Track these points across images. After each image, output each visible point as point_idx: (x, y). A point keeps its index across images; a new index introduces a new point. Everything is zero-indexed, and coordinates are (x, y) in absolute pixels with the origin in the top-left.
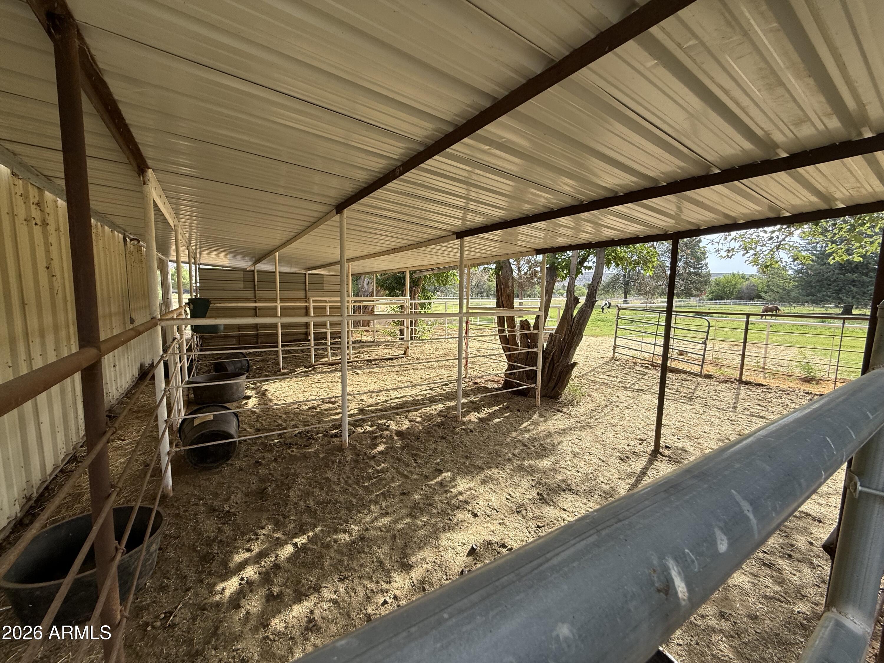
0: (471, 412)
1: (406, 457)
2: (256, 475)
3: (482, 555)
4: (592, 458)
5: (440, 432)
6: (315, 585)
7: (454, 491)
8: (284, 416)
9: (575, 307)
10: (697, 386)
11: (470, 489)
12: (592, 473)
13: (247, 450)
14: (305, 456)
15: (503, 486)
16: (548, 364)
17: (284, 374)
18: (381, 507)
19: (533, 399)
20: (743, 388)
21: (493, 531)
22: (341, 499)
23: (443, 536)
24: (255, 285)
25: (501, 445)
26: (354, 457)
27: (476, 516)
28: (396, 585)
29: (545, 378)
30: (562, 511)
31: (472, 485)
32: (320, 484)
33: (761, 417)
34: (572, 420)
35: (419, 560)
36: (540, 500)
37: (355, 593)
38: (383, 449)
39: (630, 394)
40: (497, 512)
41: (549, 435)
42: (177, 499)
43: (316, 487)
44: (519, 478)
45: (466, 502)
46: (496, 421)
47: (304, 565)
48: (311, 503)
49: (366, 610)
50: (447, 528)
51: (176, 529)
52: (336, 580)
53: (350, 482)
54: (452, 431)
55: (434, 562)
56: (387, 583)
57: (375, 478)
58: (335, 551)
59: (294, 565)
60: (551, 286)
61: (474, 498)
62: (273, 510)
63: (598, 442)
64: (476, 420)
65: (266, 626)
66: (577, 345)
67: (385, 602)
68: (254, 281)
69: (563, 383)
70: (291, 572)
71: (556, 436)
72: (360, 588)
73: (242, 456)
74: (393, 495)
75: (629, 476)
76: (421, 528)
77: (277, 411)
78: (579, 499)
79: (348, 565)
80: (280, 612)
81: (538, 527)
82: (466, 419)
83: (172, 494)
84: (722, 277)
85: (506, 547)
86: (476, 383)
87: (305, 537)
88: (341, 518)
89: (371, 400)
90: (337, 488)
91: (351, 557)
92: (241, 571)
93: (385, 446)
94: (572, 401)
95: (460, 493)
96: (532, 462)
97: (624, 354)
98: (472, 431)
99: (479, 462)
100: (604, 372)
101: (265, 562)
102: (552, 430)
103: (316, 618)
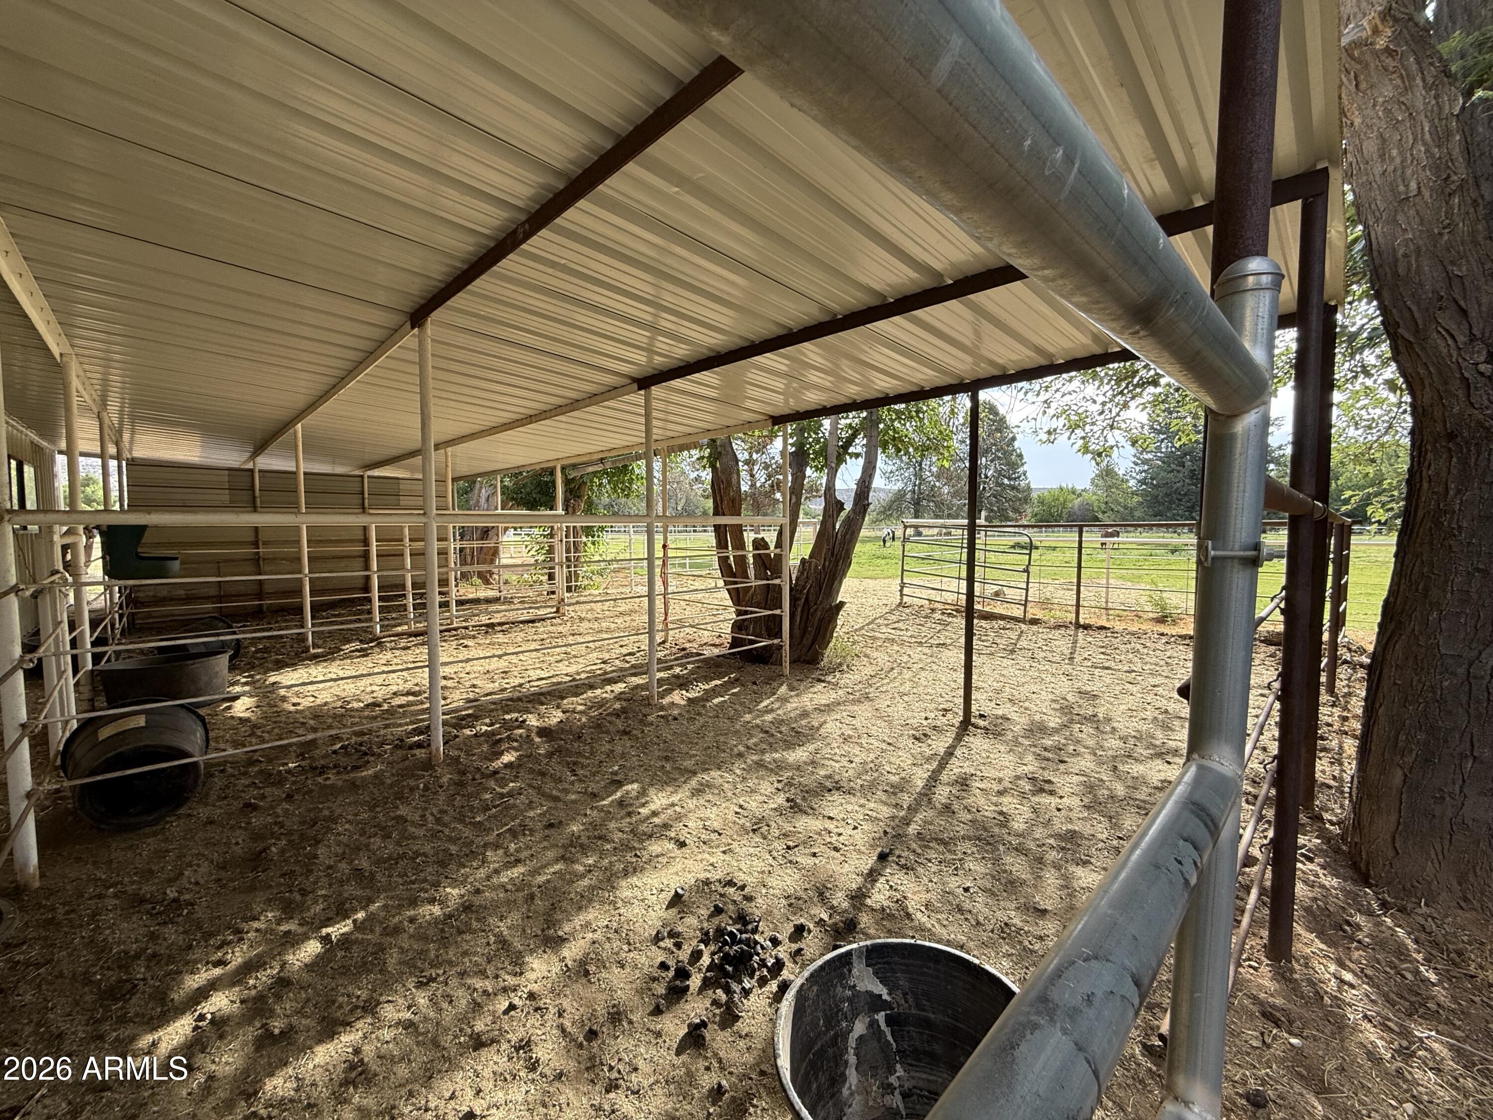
0: (673, 690)
1: (555, 767)
2: (246, 829)
3: (694, 903)
4: (873, 741)
5: (620, 724)
6: (365, 1002)
7: (644, 811)
8: (312, 722)
9: (838, 516)
10: (1020, 636)
11: (673, 805)
12: (872, 762)
13: (227, 787)
14: (353, 783)
15: (730, 794)
16: (799, 609)
17: (315, 657)
18: (505, 853)
19: (779, 668)
20: (1081, 634)
21: (712, 865)
22: (428, 848)
23: (624, 883)
24: (254, 497)
25: (726, 734)
26: (456, 777)
27: (682, 845)
28: (532, 976)
29: (797, 632)
30: (826, 820)
31: (675, 798)
32: (383, 829)
33: (1107, 668)
34: (840, 692)
35: (578, 927)
36: (791, 808)
37: (451, 1001)
38: (513, 759)
39: (926, 651)
40: (720, 834)
41: (805, 714)
42: (48, 892)
43: (375, 835)
44: (756, 781)
45: (666, 826)
46: (716, 701)
47: (345, 971)
48: (364, 863)
49: (471, 1027)
50: (631, 870)
51: (42, 948)
52: (411, 986)
53: (446, 819)
54: (641, 721)
55: (607, 926)
56: (515, 975)
57: (495, 807)
58: (411, 937)
59: (323, 975)
60: (799, 481)
61: (679, 817)
62: (281, 885)
63: (881, 717)
64: (683, 703)
65: (250, 1095)
66: (844, 575)
67: (512, 1007)
68: (252, 488)
69: (824, 637)
70: (314, 989)
71: (815, 715)
72: (460, 993)
73: (213, 797)
74: (530, 830)
75: (928, 760)
76: (583, 876)
77: (298, 716)
78: (853, 800)
79: (437, 957)
80: (285, 1065)
81: (789, 848)
82: (665, 701)
83: (37, 884)
84: (1046, 493)
85: (735, 884)
86: (684, 649)
87: (349, 921)
88: (425, 880)
89: (492, 685)
90: (421, 832)
91: (444, 942)
92: (198, 1003)
93: (516, 754)
94: (841, 664)
95: (655, 814)
96: (777, 756)
97: (916, 596)
98: (676, 719)
99: (688, 763)
100: (887, 625)
101: (257, 978)
102: (810, 707)
103: (366, 1060)
